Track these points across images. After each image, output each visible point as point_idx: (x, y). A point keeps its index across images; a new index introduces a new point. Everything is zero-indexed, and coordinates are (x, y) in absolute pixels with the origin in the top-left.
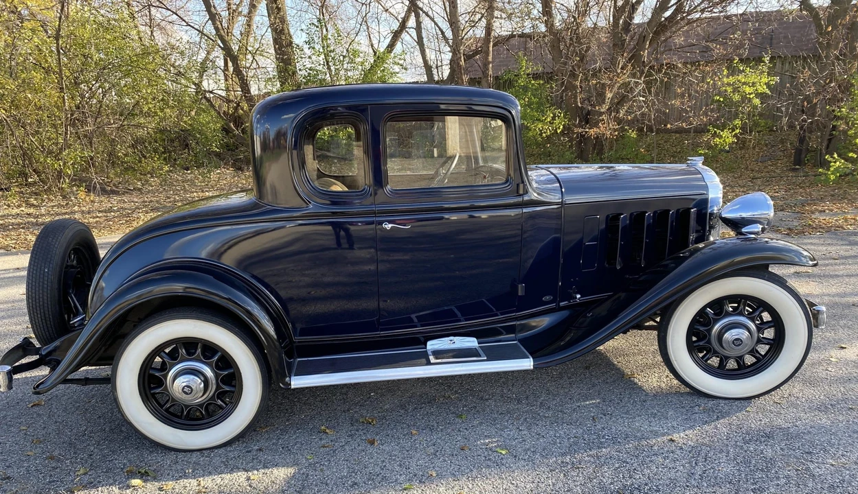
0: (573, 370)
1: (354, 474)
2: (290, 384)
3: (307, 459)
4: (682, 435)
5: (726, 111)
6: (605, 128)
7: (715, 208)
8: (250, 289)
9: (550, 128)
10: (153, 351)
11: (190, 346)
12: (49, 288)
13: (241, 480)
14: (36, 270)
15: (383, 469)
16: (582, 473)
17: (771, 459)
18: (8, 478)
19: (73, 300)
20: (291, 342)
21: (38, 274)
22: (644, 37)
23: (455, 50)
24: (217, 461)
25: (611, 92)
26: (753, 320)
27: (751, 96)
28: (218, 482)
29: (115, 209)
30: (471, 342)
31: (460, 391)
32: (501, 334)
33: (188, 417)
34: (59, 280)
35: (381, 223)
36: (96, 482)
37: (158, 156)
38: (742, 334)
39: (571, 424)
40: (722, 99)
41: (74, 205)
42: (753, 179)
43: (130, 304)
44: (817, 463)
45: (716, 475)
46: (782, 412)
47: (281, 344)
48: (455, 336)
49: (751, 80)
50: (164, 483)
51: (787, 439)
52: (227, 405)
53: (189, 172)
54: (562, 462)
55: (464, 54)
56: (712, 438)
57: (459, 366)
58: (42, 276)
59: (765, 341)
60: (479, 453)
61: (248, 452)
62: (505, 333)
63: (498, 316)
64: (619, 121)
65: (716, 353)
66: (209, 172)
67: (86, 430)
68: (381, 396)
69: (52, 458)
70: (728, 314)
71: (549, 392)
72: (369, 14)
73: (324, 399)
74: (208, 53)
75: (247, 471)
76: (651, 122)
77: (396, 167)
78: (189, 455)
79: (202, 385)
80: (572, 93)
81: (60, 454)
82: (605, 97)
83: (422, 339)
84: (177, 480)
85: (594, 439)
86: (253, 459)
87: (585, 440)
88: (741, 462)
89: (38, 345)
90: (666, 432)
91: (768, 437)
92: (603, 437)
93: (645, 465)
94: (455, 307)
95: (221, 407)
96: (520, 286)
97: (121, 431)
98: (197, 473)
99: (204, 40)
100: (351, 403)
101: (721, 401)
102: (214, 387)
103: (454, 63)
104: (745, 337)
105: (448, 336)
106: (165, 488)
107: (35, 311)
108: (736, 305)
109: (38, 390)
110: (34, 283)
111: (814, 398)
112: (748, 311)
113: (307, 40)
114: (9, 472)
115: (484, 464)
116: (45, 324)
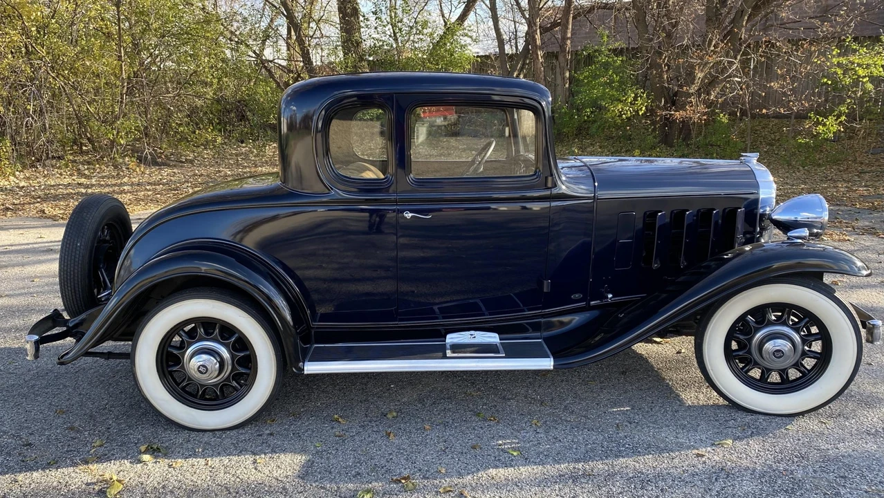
0: (607, 374)
1: (359, 465)
2: (303, 370)
3: (315, 447)
4: (709, 449)
5: (832, 96)
6: (694, 111)
7: (768, 209)
8: (271, 273)
9: (631, 109)
10: (172, 329)
11: (208, 326)
12: (80, 262)
13: (247, 463)
14: (70, 244)
15: (388, 462)
16: (592, 481)
17: (800, 480)
18: (30, 444)
19: (103, 275)
20: (309, 328)
21: (71, 247)
22: (742, 12)
23: (531, 23)
24: (227, 442)
25: (702, 71)
26: (797, 331)
27: (865, 80)
28: (225, 463)
29: (164, 181)
30: (493, 338)
31: (483, 389)
32: (526, 331)
33: (203, 397)
34: (90, 256)
35: (402, 211)
36: (109, 455)
37: (212, 128)
38: (783, 345)
39: (593, 430)
40: (830, 82)
41: (124, 176)
42: (860, 173)
43: (152, 281)
44: (850, 488)
45: (734, 492)
46: (826, 432)
47: (296, 329)
48: (475, 330)
49: (866, 61)
50: (173, 460)
51: (823, 462)
52: (241, 387)
53: (244, 145)
54: (574, 468)
55: (540, 27)
56: (741, 454)
57: (475, 362)
58: (74, 250)
59: (812, 355)
60: (490, 453)
61: (259, 435)
62: (531, 330)
63: (525, 311)
64: (710, 104)
65: (756, 365)
66: (264, 146)
67: (107, 404)
68: (401, 389)
69: (72, 428)
70: (771, 323)
71: (576, 396)
73: (343, 388)
74: (272, 20)
75: (254, 454)
76: (746, 106)
77: (460, 147)
78: (201, 434)
79: (218, 365)
80: (657, 71)
81: (80, 426)
82: (695, 77)
83: (443, 332)
84: (187, 458)
85: (613, 447)
86: (263, 443)
87: (603, 447)
88: (766, 481)
89: (67, 317)
90: (692, 446)
91: (803, 457)
92: (624, 446)
93: (661, 477)
94: (481, 300)
95: (235, 389)
96: (545, 282)
97: (140, 407)
98: (206, 453)
99: (267, 8)
100: (369, 394)
101: (760, 416)
102: (230, 368)
103: (530, 36)
104: (787, 349)
105: (469, 331)
106: (174, 466)
107: (66, 283)
108: (780, 314)
109: (62, 360)
110: (66, 257)
111: (866, 420)
112: (792, 320)
113: (374, 10)
114: (31, 439)
115: (492, 464)
116: (74, 297)
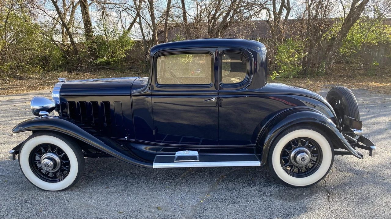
23: (154, 31)
53: (50, 72)
55: (157, 33)
72: (122, 17)
103: (154, 35)
